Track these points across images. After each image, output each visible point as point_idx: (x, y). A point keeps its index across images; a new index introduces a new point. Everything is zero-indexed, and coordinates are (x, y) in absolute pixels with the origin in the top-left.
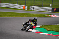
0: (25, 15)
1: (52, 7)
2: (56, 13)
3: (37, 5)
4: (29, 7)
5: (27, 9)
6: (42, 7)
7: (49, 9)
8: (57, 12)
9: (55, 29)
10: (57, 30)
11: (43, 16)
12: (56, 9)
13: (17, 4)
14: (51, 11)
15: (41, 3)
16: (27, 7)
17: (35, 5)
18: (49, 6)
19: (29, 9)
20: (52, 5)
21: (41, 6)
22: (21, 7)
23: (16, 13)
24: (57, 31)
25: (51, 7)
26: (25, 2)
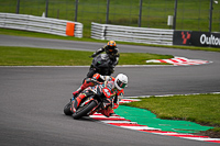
0: (72, 57)
1: (173, 27)
2: (190, 50)
3: (118, 18)
4: (87, 27)
5: (80, 36)
6: (136, 29)
7: (164, 36)
8: (193, 45)
9: (185, 111)
10: (193, 116)
11: (142, 61)
12: (189, 36)
13: (43, 17)
14: (171, 44)
15: (134, 14)
16: (80, 26)
17: (110, 18)
18: (163, 24)
19: (87, 34)
20: (175, 19)
21: (135, 23)
22: (59, 26)
23: (41, 50)
24: (194, 120)
25: (170, 27)
26: (73, 7)
